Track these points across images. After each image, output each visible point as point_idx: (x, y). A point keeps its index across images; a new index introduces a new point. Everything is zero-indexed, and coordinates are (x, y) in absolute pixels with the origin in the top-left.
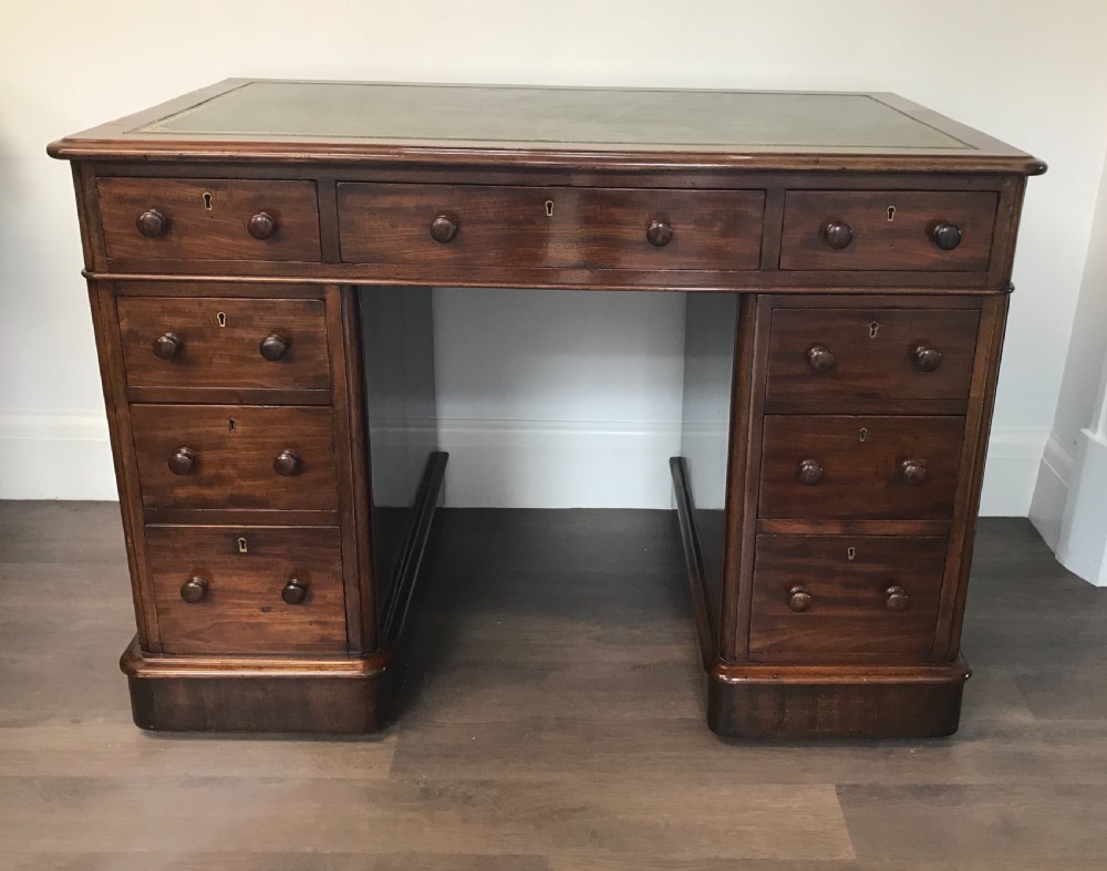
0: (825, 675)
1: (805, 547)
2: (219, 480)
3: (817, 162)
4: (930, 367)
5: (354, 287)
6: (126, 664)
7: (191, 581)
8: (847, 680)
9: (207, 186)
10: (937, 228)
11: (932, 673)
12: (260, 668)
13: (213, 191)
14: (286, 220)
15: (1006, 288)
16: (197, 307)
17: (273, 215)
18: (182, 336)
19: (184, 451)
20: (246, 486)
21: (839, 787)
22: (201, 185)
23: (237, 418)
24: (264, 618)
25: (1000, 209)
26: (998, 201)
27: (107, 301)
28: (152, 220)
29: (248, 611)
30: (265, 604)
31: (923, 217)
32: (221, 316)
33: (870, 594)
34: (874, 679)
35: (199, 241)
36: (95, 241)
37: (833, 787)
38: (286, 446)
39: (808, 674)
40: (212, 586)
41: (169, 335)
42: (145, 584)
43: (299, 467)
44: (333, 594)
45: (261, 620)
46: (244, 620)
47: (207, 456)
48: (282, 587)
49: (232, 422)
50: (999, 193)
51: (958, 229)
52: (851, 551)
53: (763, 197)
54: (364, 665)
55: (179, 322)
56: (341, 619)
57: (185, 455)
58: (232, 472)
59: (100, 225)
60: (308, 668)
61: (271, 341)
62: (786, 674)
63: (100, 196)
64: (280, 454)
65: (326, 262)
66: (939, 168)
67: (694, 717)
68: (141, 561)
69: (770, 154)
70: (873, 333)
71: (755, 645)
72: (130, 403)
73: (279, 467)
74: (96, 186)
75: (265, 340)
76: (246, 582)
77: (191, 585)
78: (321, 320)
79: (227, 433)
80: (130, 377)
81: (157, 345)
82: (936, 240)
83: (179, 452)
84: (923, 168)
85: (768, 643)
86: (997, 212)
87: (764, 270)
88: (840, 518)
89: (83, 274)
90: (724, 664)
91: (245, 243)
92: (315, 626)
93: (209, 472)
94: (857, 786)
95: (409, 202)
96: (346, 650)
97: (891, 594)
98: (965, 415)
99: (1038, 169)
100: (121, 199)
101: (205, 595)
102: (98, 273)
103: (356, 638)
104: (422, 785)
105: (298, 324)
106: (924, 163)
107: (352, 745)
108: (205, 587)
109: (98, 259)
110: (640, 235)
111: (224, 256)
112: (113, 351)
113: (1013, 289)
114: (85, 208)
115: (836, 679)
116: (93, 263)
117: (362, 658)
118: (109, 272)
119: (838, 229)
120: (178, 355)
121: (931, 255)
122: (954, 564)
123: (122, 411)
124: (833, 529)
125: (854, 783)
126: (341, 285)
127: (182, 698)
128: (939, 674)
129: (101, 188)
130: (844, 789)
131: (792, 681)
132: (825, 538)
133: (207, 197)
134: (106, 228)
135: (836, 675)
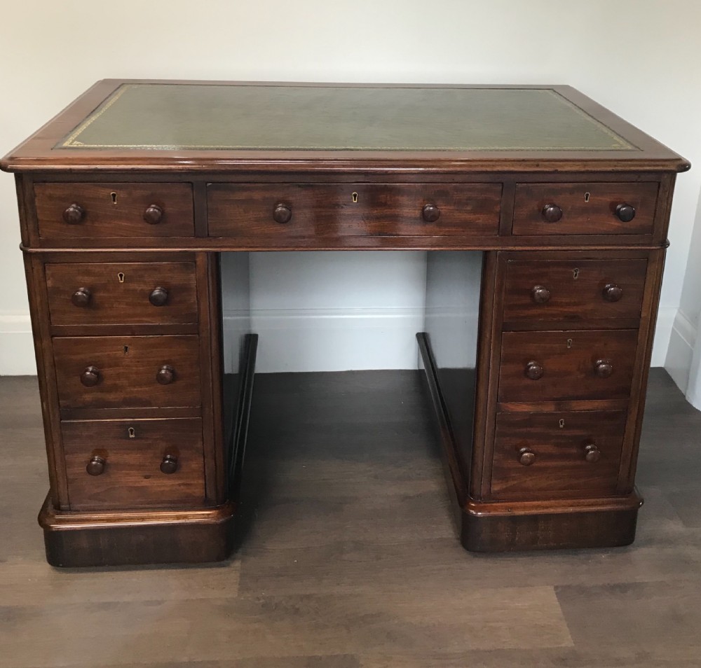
0: (544, 508)
1: (529, 420)
2: (115, 388)
3: (538, 166)
4: (614, 298)
5: (217, 255)
6: (42, 519)
7: (93, 460)
8: (560, 510)
9: (114, 188)
10: (619, 207)
11: (617, 503)
12: (143, 519)
13: (118, 191)
14: (169, 209)
15: (665, 244)
16: (103, 269)
17: (160, 206)
18: (91, 290)
19: (91, 369)
20: (135, 392)
21: (556, 588)
22: (107, 187)
23: (130, 345)
24: (146, 483)
25: (660, 194)
26: (659, 187)
27: (38, 268)
28: (73, 212)
29: (135, 479)
30: (147, 473)
31: (608, 199)
32: (121, 275)
33: (574, 451)
34: (578, 509)
35: (106, 225)
36: (31, 226)
37: (552, 588)
38: (165, 363)
39: (532, 507)
40: (108, 461)
41: (82, 289)
42: (58, 462)
43: (175, 376)
44: (195, 465)
45: (144, 485)
46: (131, 484)
47: (107, 371)
48: (160, 461)
49: (126, 348)
50: (659, 183)
51: (632, 207)
52: (561, 422)
53: (501, 188)
54: (218, 514)
55: (89, 280)
56: (201, 481)
57: (91, 372)
58: (125, 382)
59: (35, 216)
60: (178, 518)
61: (157, 292)
62: (517, 508)
63: (35, 196)
64: (161, 370)
65: (198, 237)
66: (619, 169)
67: (450, 536)
68: (57, 446)
69: (506, 160)
70: (576, 275)
71: (495, 488)
72: (53, 336)
73: (160, 379)
74: (33, 188)
75: (152, 291)
76: (133, 458)
77: (94, 463)
78: (193, 276)
79: (122, 355)
80: (52, 318)
81: (75, 298)
82: (617, 214)
83: (87, 371)
84: (610, 169)
85: (504, 487)
86: (658, 195)
87: (502, 236)
88: (554, 400)
89: (21, 249)
90: (473, 502)
91: (140, 225)
92: (182, 487)
93: (108, 382)
94: (569, 587)
95: (257, 195)
96: (205, 504)
97: (588, 451)
98: (638, 329)
99: (685, 167)
100: (51, 197)
101: (104, 468)
102: (32, 248)
103: (211, 495)
104: (262, 601)
105: (176, 279)
106: (610, 166)
107: (209, 570)
108: (103, 462)
109: (32, 238)
110: (418, 213)
111: (125, 234)
112: (41, 301)
113: (669, 245)
114: (25, 205)
115: (551, 511)
116: (29, 240)
117: (216, 509)
118: (40, 247)
119: (552, 209)
120: (89, 303)
121: (615, 223)
122: (630, 427)
123: (46, 343)
124: (549, 408)
125: (566, 584)
126: (206, 252)
127: (84, 543)
128: (621, 503)
129: (38, 190)
130: (560, 589)
131: (522, 513)
132: (544, 414)
133: (114, 195)
134: (39, 217)
135: (551, 507)
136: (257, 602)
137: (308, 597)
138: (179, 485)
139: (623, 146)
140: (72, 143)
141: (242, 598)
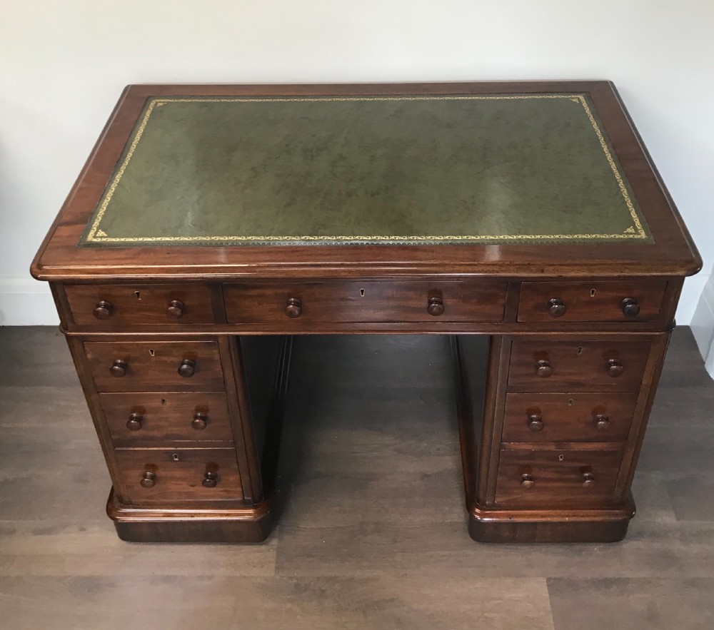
0: (542, 516)
1: (531, 455)
2: (158, 428)
5: (237, 337)
6: (111, 511)
8: (556, 519)
9: (136, 288)
11: (610, 515)
13: (141, 291)
14: (190, 303)
16: (135, 347)
17: (181, 301)
18: (127, 360)
19: (134, 414)
20: (175, 430)
21: (549, 579)
22: (130, 287)
23: (166, 398)
27: (78, 345)
28: (102, 310)
29: (184, 487)
30: (192, 483)
32: (152, 351)
33: (573, 476)
34: (572, 519)
36: (67, 316)
37: (544, 580)
38: (199, 411)
39: (532, 516)
40: (158, 476)
44: (234, 478)
45: (191, 490)
46: (179, 490)
47: (148, 416)
48: (202, 476)
49: (163, 400)
52: (561, 457)
54: (255, 513)
55: (124, 354)
56: (240, 489)
58: (166, 423)
59: (69, 309)
60: (222, 515)
61: (185, 367)
62: (517, 516)
63: (67, 294)
64: (195, 419)
65: (218, 323)
70: (579, 352)
71: (499, 500)
72: (99, 392)
73: (195, 425)
74: (64, 290)
75: (181, 366)
76: (179, 474)
78: (216, 351)
79: (161, 406)
80: (96, 380)
81: (113, 370)
84: (616, 275)
85: (507, 499)
87: (506, 322)
88: (555, 441)
90: (477, 509)
91: (164, 315)
92: (224, 493)
93: (151, 424)
94: (559, 579)
95: (269, 292)
96: (244, 504)
97: (585, 478)
98: (639, 392)
100: (81, 296)
102: (71, 332)
103: (249, 498)
104: (295, 581)
105: (201, 354)
108: (153, 478)
109: (70, 325)
111: (151, 322)
112: (85, 368)
114: (59, 300)
115: (549, 519)
117: (254, 507)
118: (78, 332)
119: (557, 306)
123: (93, 396)
124: (552, 448)
125: (558, 576)
126: (227, 335)
128: (614, 515)
129: (67, 291)
130: (552, 581)
131: (522, 520)
132: (544, 451)
133: (138, 294)
134: (72, 310)
135: (549, 516)
136: (291, 581)
137: (333, 579)
138: (221, 491)
139: (637, 232)
140: (96, 235)
141: (278, 577)
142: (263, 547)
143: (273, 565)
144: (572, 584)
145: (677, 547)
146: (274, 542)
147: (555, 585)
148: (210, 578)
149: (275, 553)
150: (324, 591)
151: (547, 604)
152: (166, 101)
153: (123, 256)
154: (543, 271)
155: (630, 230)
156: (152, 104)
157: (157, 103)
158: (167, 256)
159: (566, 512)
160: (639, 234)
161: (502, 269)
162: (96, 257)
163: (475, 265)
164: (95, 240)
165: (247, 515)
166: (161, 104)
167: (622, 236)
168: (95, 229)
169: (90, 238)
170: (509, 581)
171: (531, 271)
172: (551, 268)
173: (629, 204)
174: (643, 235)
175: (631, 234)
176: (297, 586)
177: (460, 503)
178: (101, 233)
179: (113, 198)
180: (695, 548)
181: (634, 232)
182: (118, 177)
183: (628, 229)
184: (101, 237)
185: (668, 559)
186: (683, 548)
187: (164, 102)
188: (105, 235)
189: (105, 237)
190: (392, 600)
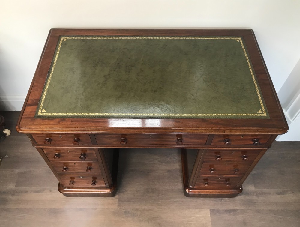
2: (73, 170)
5: (101, 148)
8: (215, 193)
11: (233, 192)
12: (88, 191)
21: (210, 210)
23: (76, 163)
30: (87, 183)
32: (69, 151)
33: (223, 182)
34: (221, 193)
35: (60, 142)
36: (34, 142)
39: (206, 192)
40: (75, 181)
44: (102, 182)
47: (70, 167)
52: (220, 178)
55: (58, 151)
56: (105, 184)
58: (76, 169)
62: (201, 192)
63: (32, 136)
71: (195, 187)
72: (50, 161)
79: (74, 165)
80: (49, 158)
85: (198, 187)
90: (188, 189)
92: (99, 185)
93: (70, 169)
94: (214, 210)
96: (106, 188)
98: (252, 163)
100: (38, 136)
102: (36, 146)
105: (88, 152)
107: (109, 198)
109: (36, 144)
111: (67, 144)
117: (110, 189)
118: (39, 146)
125: (214, 209)
130: (211, 210)
131: (203, 193)
132: (214, 177)
133: (61, 136)
134: (36, 140)
135: (213, 192)
136: (123, 210)
137: (137, 209)
139: (263, 113)
140: (42, 112)
141: (119, 209)
142: (113, 198)
143: (117, 204)
144: (218, 211)
145: (255, 198)
146: (117, 196)
147: (212, 211)
148: (96, 209)
149: (117, 200)
150: (134, 214)
151: (209, 219)
152: (67, 38)
153: (53, 123)
154: (224, 132)
155: (260, 112)
156: (62, 40)
157: (63, 39)
158: (71, 123)
159: (219, 191)
160: (263, 114)
161: (208, 131)
162: (42, 123)
163: (197, 129)
164: (41, 114)
165: (107, 191)
166: (65, 40)
167: (256, 115)
168: (41, 108)
169: (39, 113)
170: (197, 210)
171: (220, 132)
172: (228, 131)
173: (260, 98)
174: (265, 114)
175: (260, 113)
176: (125, 212)
177: (181, 181)
178: (44, 110)
179: (48, 91)
180: (261, 199)
181: (261, 112)
182: (49, 80)
183: (259, 111)
184: (44, 113)
185: (251, 203)
186: (257, 199)
187: (66, 39)
188: (46, 112)
189: (46, 113)
190: (158, 217)
